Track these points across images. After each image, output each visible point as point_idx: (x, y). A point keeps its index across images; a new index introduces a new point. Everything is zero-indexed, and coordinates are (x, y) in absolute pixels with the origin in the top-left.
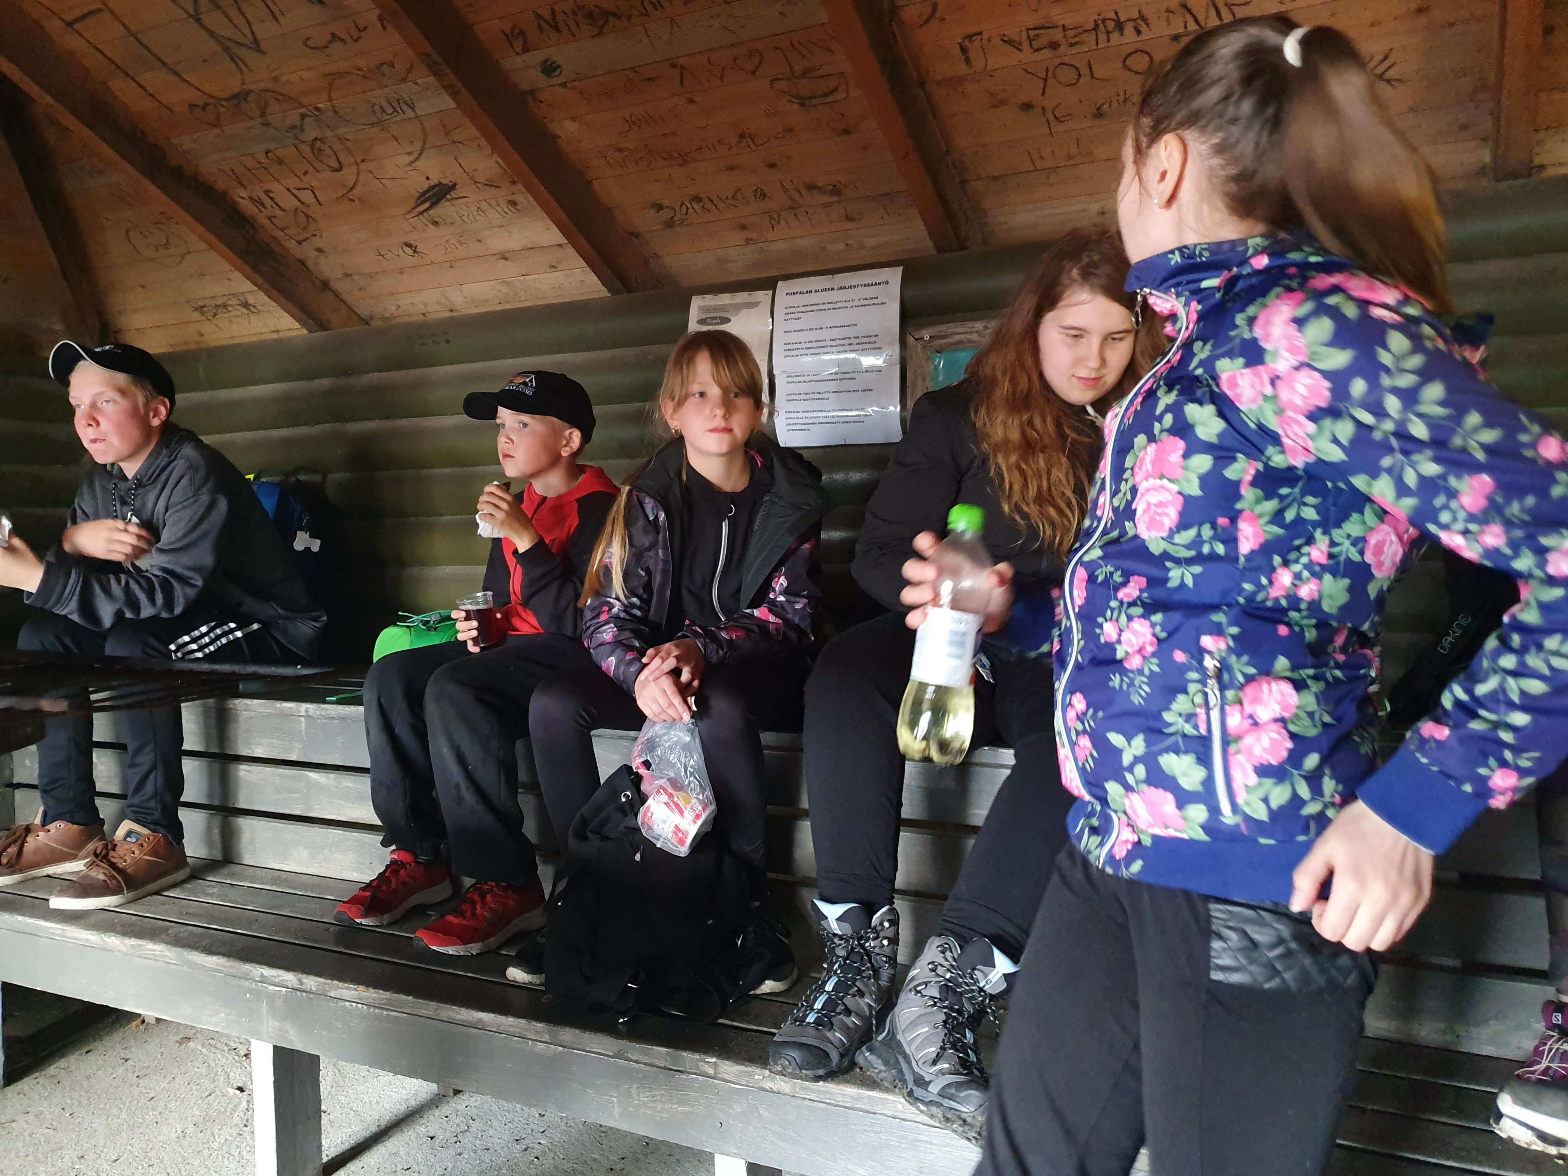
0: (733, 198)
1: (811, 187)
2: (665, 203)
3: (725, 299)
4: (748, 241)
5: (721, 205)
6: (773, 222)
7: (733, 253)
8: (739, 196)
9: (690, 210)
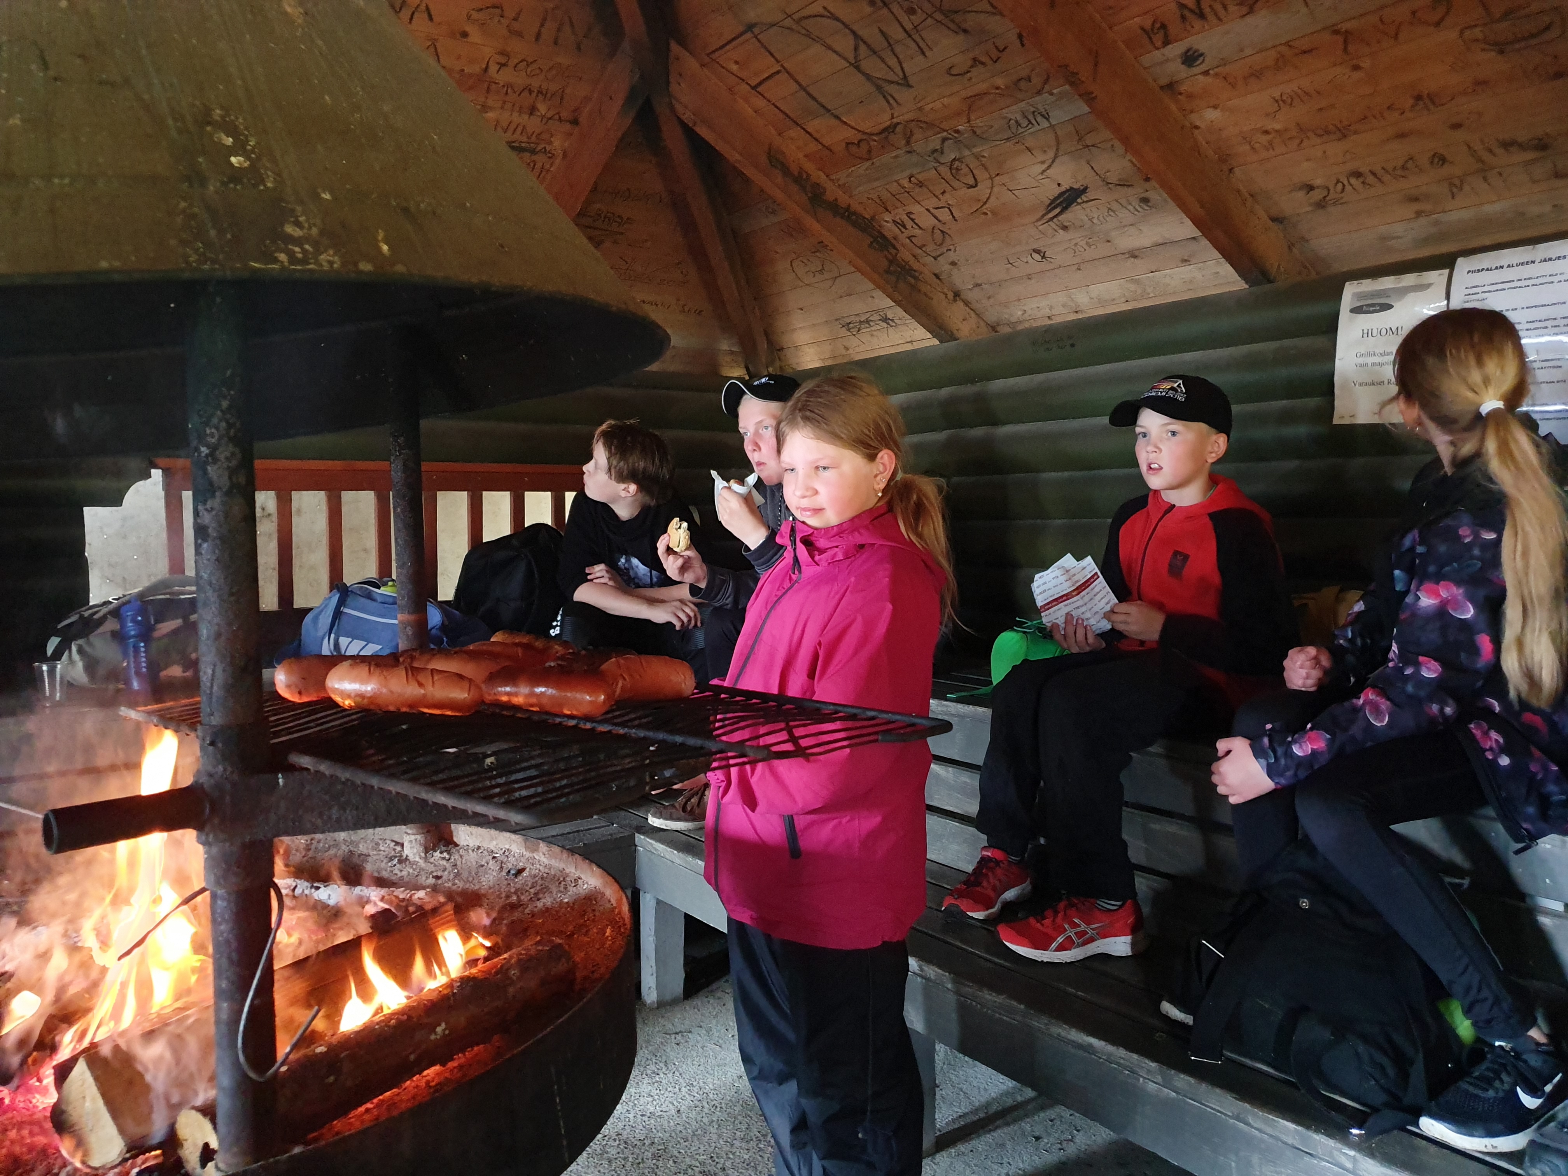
0: (1403, 167)
1: (1507, 145)
2: (1318, 182)
3: (1387, 283)
4: (1419, 214)
5: (1387, 178)
6: (1455, 190)
7: (1398, 229)
8: (1410, 164)
9: (1348, 188)
